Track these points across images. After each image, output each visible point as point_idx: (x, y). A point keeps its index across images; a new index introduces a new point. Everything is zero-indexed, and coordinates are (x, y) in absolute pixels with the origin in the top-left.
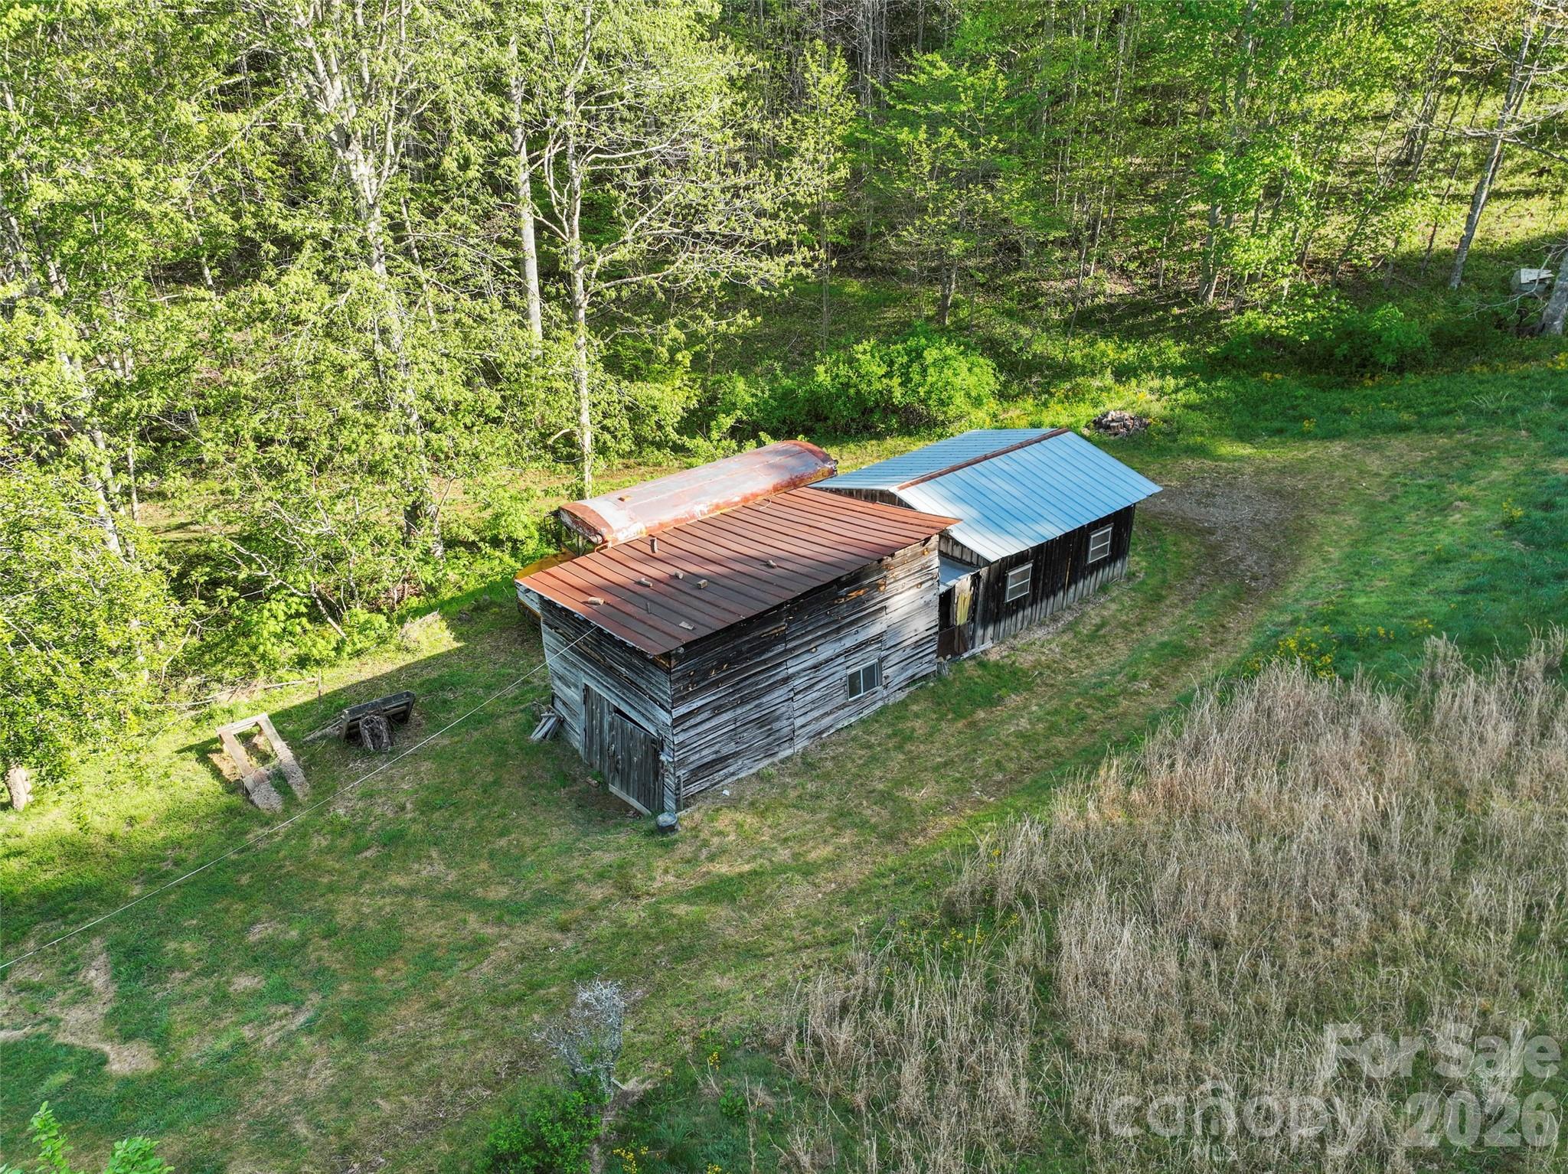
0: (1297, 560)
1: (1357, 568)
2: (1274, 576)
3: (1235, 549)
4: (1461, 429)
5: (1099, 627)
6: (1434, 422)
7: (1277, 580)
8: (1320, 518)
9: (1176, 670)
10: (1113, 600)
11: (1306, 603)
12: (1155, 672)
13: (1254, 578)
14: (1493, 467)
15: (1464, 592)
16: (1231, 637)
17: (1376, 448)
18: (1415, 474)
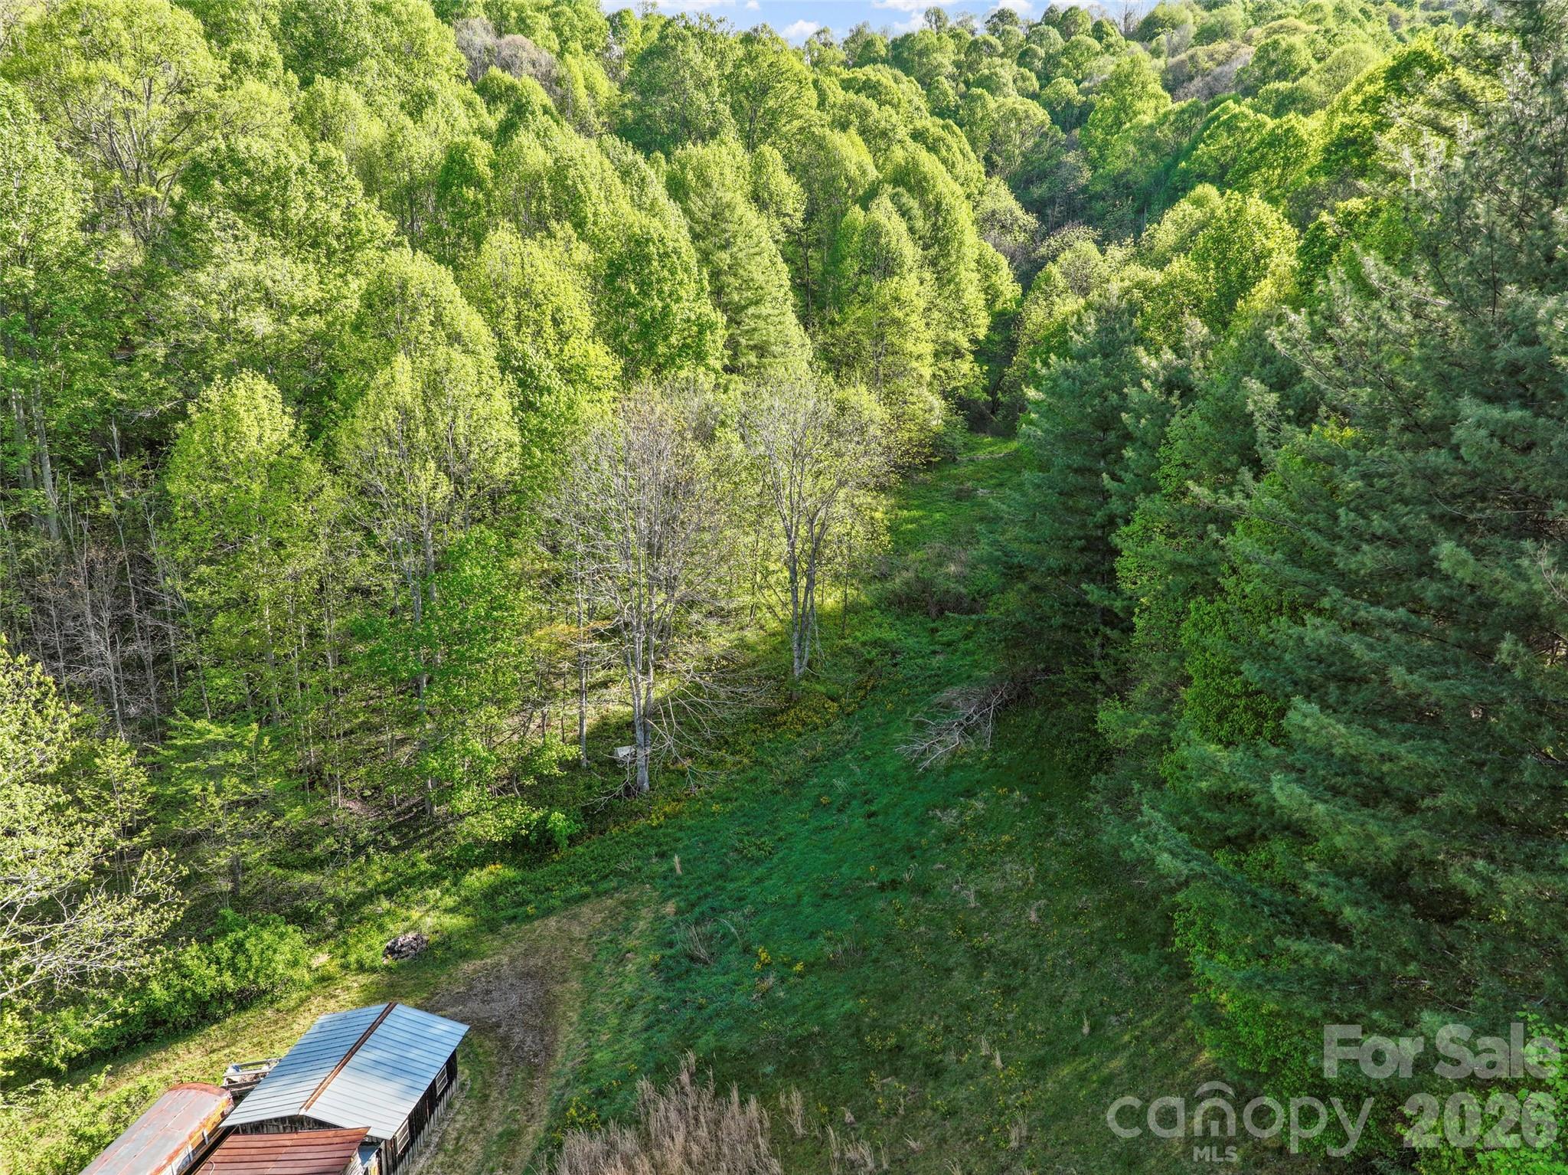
0: (555, 1031)
1: (591, 1023)
2: (546, 1048)
3: (518, 1035)
4: (616, 889)
5: (458, 1139)
6: (604, 886)
7: (549, 1051)
8: (557, 989)
9: (513, 1151)
10: (458, 1113)
11: (569, 1064)
12: (503, 1159)
13: (536, 1056)
14: (639, 918)
15: (647, 1029)
16: (536, 1109)
17: (575, 917)
18: (602, 934)
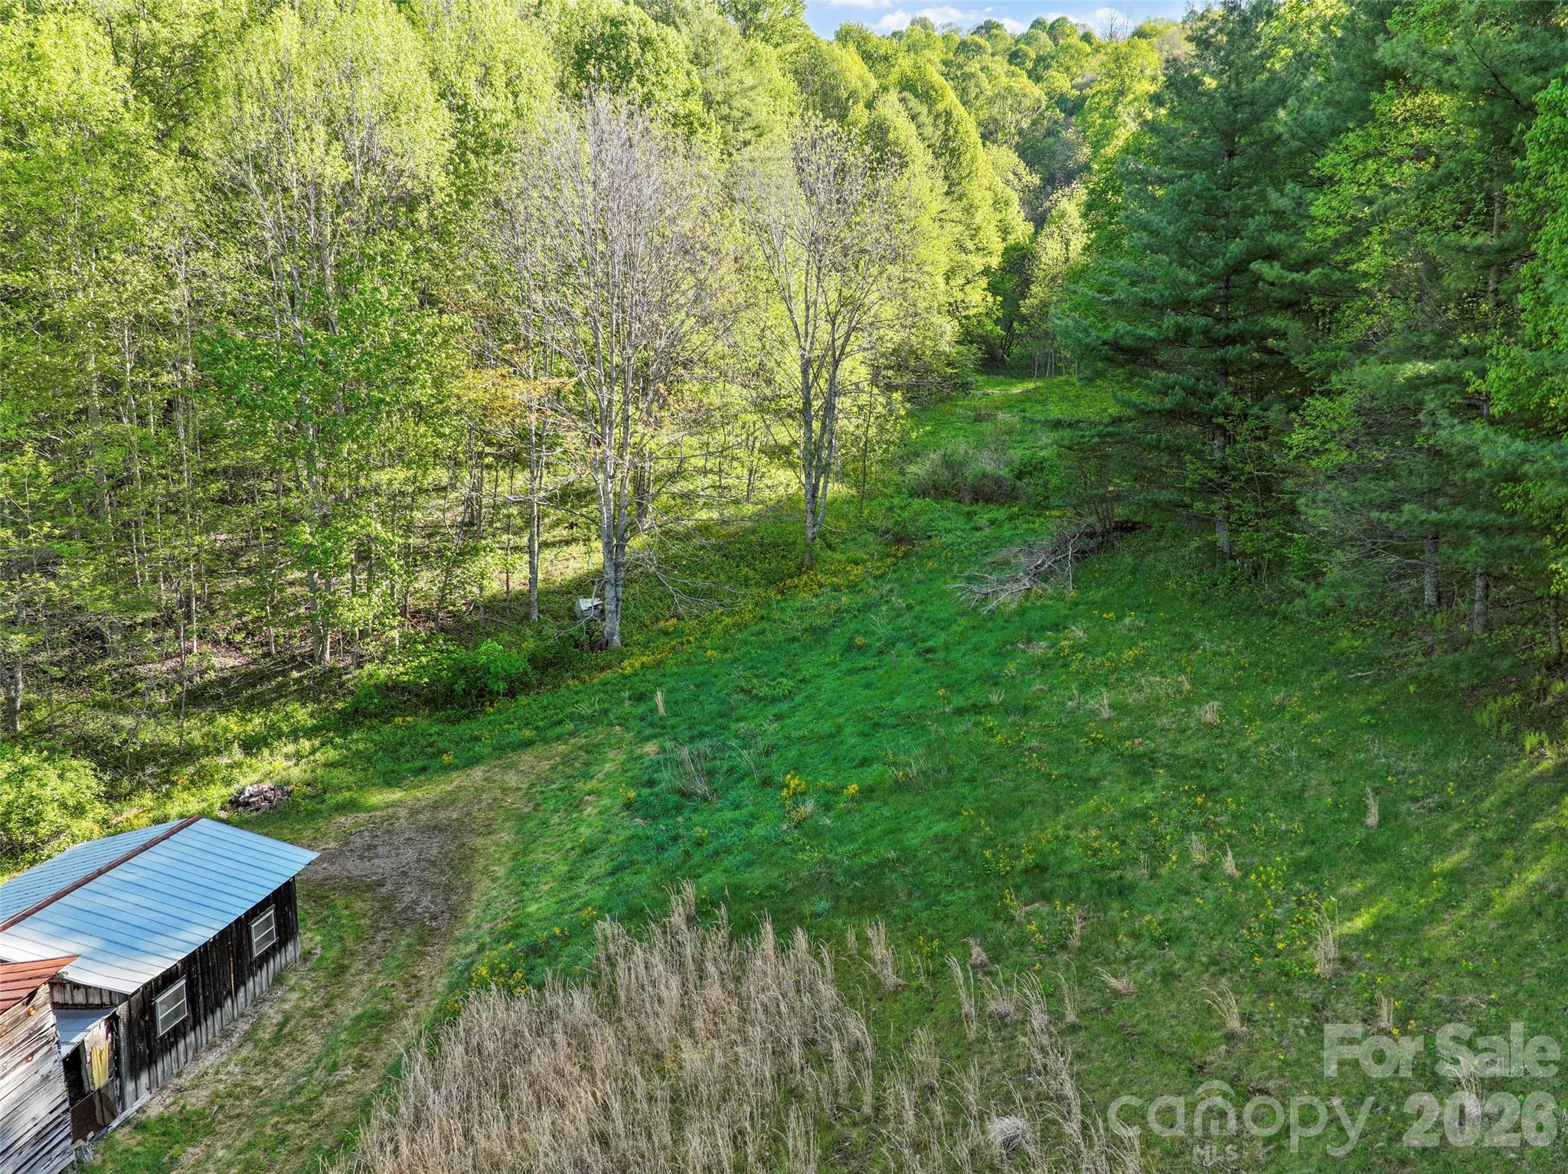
0: (469, 888)
1: (523, 879)
2: (451, 909)
3: (409, 894)
4: (572, 734)
5: (282, 1025)
6: (550, 733)
7: (455, 913)
8: (478, 842)
9: (377, 1040)
10: (292, 989)
11: (486, 927)
12: (356, 1051)
13: (434, 918)
14: (604, 761)
15: (612, 873)
16: (424, 985)
17: (511, 766)
18: (549, 781)
